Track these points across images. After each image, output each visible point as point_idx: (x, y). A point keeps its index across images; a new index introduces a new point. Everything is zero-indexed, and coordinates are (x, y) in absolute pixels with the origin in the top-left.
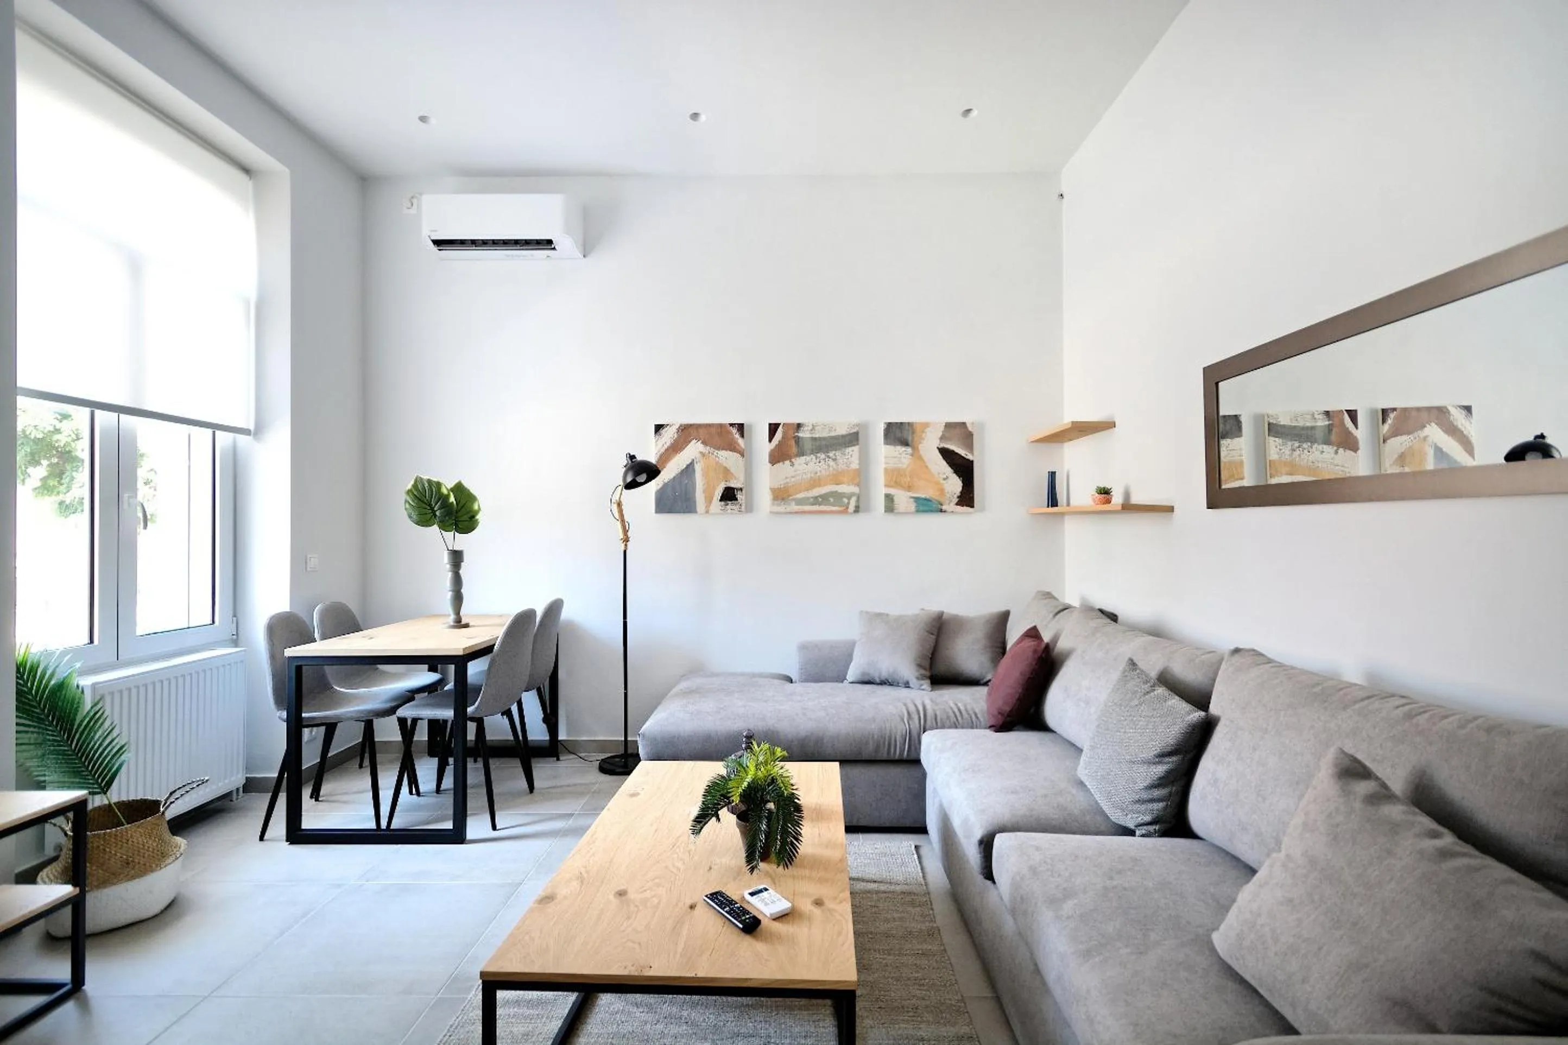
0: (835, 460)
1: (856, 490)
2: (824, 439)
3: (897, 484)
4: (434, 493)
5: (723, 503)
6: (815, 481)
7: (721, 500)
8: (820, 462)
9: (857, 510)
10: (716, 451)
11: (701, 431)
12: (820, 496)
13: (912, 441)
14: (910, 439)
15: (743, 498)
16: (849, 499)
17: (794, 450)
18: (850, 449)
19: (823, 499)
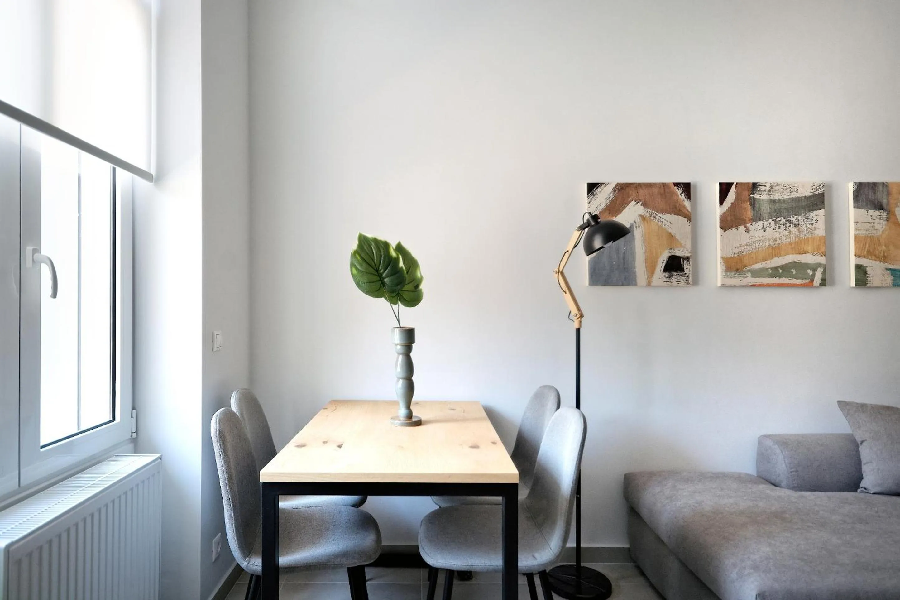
0: (797, 225)
1: (822, 260)
2: (784, 201)
3: (870, 254)
4: (383, 256)
5: (667, 274)
6: (774, 249)
7: (665, 271)
8: (779, 228)
9: (823, 283)
10: (659, 215)
11: (641, 192)
12: (782, 267)
13: (888, 203)
14: (885, 201)
15: (690, 267)
16: (814, 270)
17: (749, 213)
18: (815, 212)
19: (783, 270)
